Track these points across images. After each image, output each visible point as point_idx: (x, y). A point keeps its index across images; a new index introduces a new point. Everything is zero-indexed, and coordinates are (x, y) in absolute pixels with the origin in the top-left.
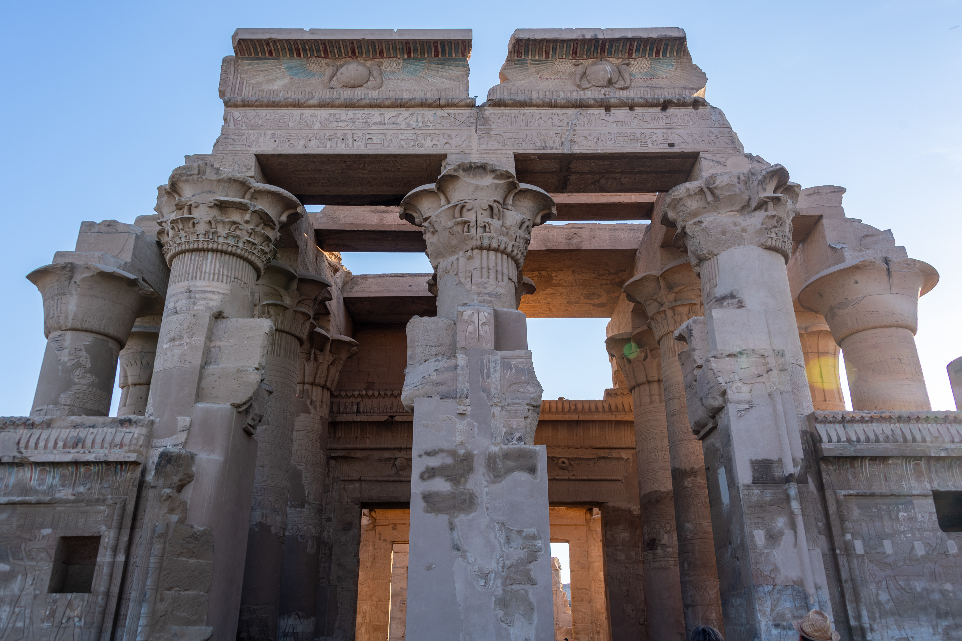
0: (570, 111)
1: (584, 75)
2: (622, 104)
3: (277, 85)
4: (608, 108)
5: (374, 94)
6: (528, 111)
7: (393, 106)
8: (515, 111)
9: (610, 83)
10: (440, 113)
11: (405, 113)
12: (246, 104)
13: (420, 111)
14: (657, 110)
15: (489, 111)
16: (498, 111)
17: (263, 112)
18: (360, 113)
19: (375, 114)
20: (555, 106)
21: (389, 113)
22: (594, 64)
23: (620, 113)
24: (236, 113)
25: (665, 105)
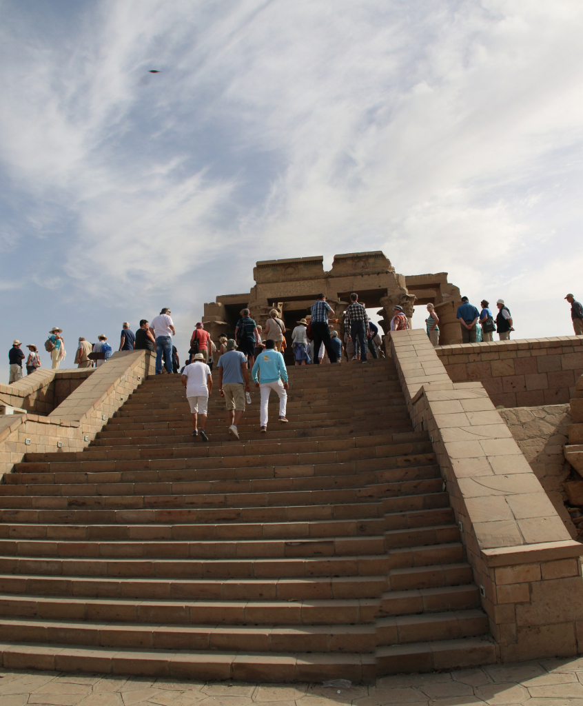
0: (352, 277)
1: (355, 265)
2: (366, 274)
3: (269, 276)
4: (362, 276)
5: (297, 276)
6: (341, 278)
7: (303, 280)
8: (337, 279)
9: (363, 267)
10: (316, 281)
11: (306, 282)
12: (262, 283)
13: (310, 281)
14: (376, 275)
15: (330, 280)
16: (332, 279)
17: (267, 285)
18: (294, 283)
19: (298, 283)
20: (347, 276)
21: (302, 282)
22: (358, 261)
23: (366, 277)
24: (260, 286)
25: (378, 274)
